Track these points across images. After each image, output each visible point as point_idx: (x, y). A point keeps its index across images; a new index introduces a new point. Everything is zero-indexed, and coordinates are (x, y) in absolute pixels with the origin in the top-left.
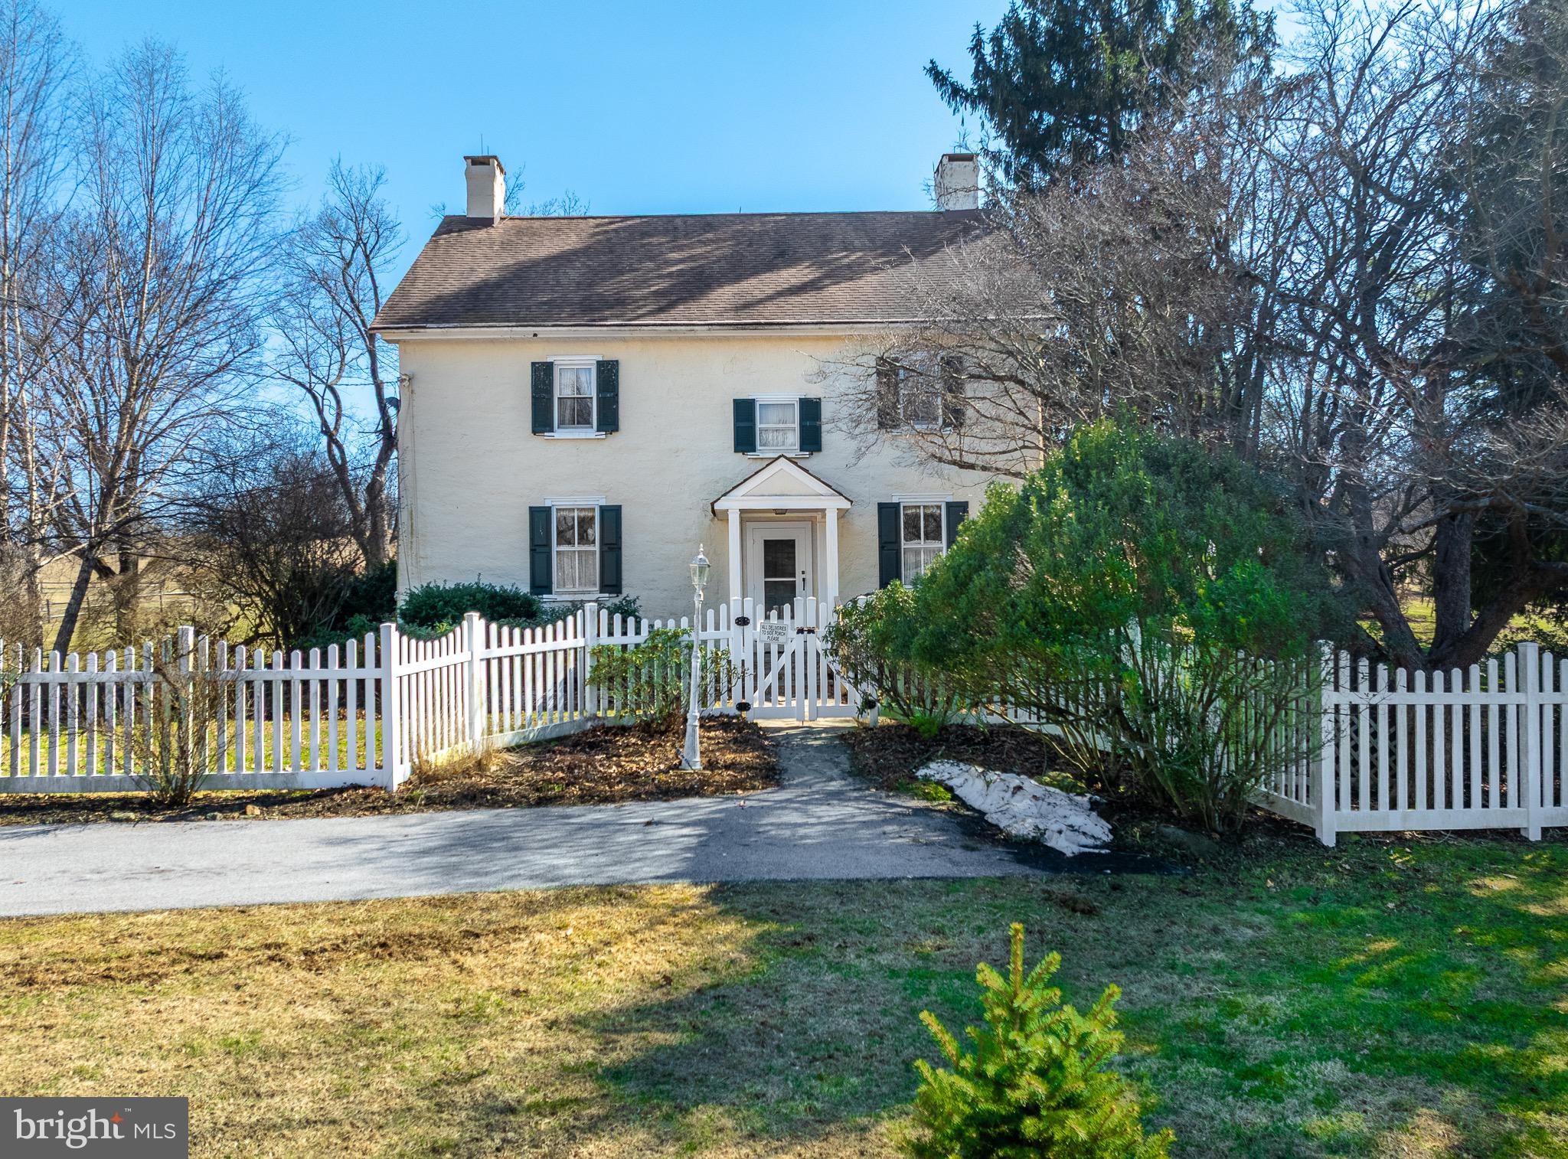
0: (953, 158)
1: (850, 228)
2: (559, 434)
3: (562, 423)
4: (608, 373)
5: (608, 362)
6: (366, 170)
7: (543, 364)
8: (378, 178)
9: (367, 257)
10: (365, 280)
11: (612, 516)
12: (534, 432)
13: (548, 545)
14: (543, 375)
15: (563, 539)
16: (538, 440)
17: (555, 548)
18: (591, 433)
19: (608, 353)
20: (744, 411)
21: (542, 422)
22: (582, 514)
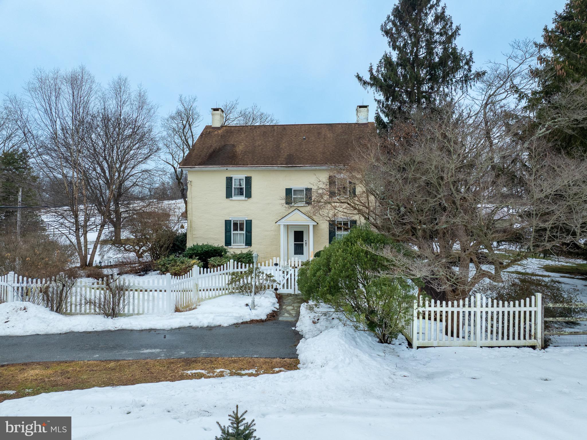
0: (360, 107)
1: (328, 129)
2: (234, 198)
3: (235, 195)
4: (248, 180)
5: (249, 177)
6: (190, 97)
7: (230, 177)
8: (195, 100)
9: (190, 126)
10: (189, 134)
11: (249, 223)
12: (227, 198)
13: (230, 231)
14: (229, 180)
15: (236, 229)
16: (228, 200)
17: (232, 232)
18: (243, 198)
19: (248, 175)
20: (289, 191)
21: (229, 195)
22: (241, 222)
